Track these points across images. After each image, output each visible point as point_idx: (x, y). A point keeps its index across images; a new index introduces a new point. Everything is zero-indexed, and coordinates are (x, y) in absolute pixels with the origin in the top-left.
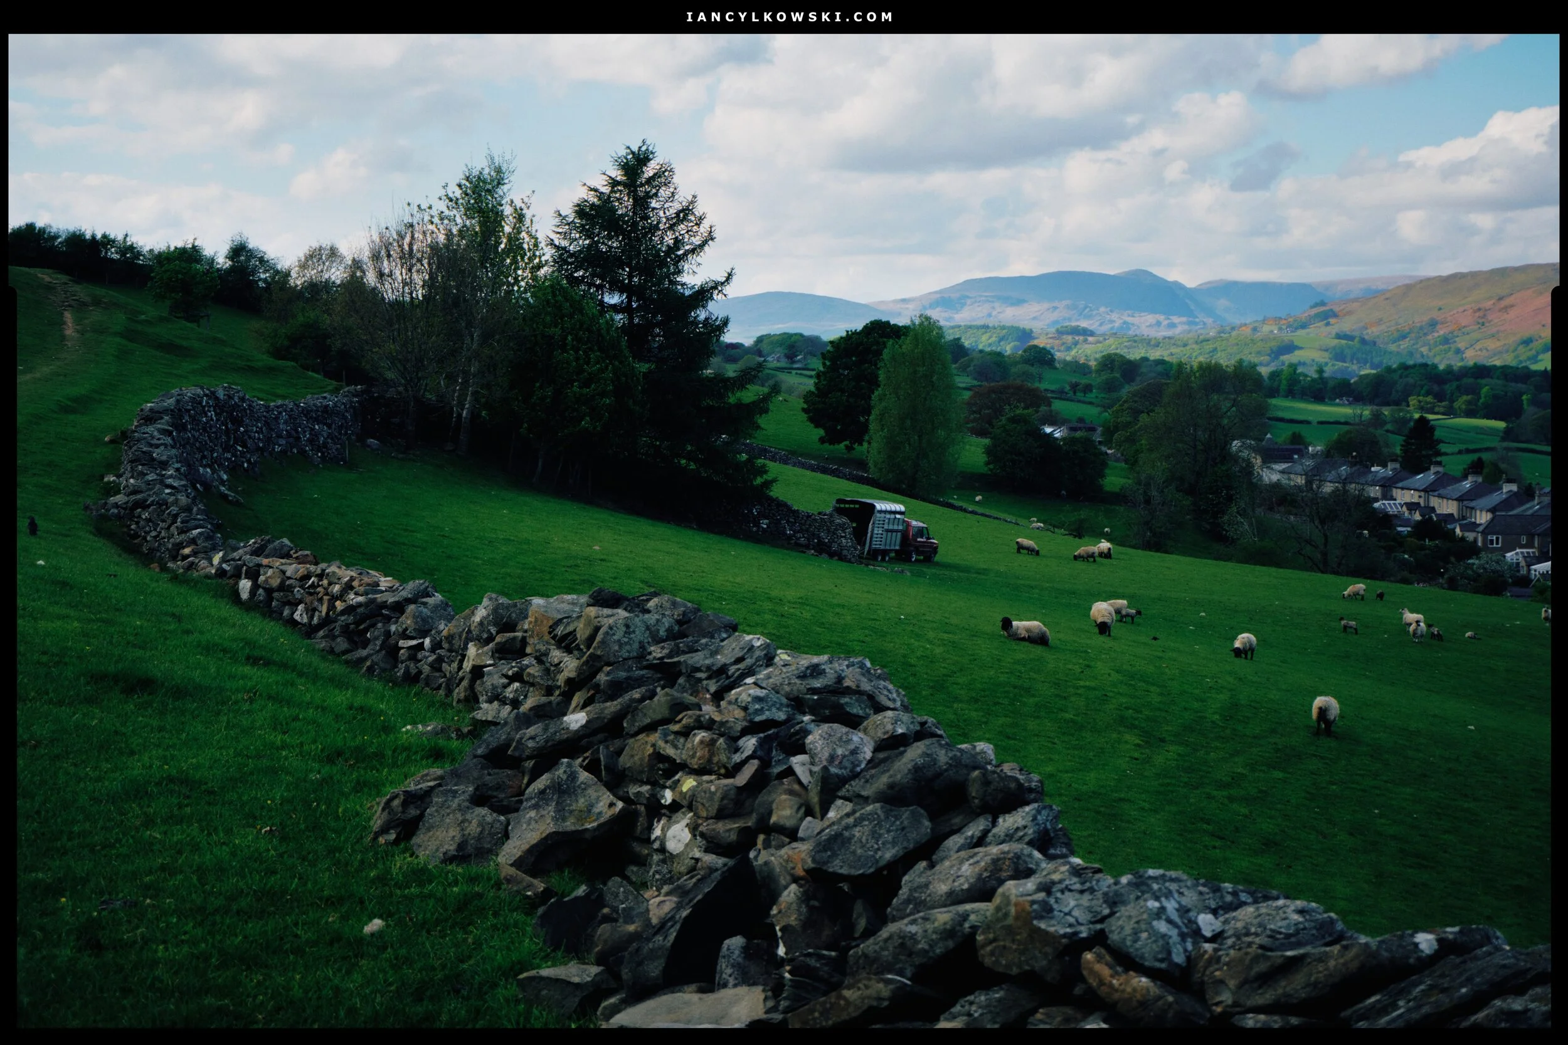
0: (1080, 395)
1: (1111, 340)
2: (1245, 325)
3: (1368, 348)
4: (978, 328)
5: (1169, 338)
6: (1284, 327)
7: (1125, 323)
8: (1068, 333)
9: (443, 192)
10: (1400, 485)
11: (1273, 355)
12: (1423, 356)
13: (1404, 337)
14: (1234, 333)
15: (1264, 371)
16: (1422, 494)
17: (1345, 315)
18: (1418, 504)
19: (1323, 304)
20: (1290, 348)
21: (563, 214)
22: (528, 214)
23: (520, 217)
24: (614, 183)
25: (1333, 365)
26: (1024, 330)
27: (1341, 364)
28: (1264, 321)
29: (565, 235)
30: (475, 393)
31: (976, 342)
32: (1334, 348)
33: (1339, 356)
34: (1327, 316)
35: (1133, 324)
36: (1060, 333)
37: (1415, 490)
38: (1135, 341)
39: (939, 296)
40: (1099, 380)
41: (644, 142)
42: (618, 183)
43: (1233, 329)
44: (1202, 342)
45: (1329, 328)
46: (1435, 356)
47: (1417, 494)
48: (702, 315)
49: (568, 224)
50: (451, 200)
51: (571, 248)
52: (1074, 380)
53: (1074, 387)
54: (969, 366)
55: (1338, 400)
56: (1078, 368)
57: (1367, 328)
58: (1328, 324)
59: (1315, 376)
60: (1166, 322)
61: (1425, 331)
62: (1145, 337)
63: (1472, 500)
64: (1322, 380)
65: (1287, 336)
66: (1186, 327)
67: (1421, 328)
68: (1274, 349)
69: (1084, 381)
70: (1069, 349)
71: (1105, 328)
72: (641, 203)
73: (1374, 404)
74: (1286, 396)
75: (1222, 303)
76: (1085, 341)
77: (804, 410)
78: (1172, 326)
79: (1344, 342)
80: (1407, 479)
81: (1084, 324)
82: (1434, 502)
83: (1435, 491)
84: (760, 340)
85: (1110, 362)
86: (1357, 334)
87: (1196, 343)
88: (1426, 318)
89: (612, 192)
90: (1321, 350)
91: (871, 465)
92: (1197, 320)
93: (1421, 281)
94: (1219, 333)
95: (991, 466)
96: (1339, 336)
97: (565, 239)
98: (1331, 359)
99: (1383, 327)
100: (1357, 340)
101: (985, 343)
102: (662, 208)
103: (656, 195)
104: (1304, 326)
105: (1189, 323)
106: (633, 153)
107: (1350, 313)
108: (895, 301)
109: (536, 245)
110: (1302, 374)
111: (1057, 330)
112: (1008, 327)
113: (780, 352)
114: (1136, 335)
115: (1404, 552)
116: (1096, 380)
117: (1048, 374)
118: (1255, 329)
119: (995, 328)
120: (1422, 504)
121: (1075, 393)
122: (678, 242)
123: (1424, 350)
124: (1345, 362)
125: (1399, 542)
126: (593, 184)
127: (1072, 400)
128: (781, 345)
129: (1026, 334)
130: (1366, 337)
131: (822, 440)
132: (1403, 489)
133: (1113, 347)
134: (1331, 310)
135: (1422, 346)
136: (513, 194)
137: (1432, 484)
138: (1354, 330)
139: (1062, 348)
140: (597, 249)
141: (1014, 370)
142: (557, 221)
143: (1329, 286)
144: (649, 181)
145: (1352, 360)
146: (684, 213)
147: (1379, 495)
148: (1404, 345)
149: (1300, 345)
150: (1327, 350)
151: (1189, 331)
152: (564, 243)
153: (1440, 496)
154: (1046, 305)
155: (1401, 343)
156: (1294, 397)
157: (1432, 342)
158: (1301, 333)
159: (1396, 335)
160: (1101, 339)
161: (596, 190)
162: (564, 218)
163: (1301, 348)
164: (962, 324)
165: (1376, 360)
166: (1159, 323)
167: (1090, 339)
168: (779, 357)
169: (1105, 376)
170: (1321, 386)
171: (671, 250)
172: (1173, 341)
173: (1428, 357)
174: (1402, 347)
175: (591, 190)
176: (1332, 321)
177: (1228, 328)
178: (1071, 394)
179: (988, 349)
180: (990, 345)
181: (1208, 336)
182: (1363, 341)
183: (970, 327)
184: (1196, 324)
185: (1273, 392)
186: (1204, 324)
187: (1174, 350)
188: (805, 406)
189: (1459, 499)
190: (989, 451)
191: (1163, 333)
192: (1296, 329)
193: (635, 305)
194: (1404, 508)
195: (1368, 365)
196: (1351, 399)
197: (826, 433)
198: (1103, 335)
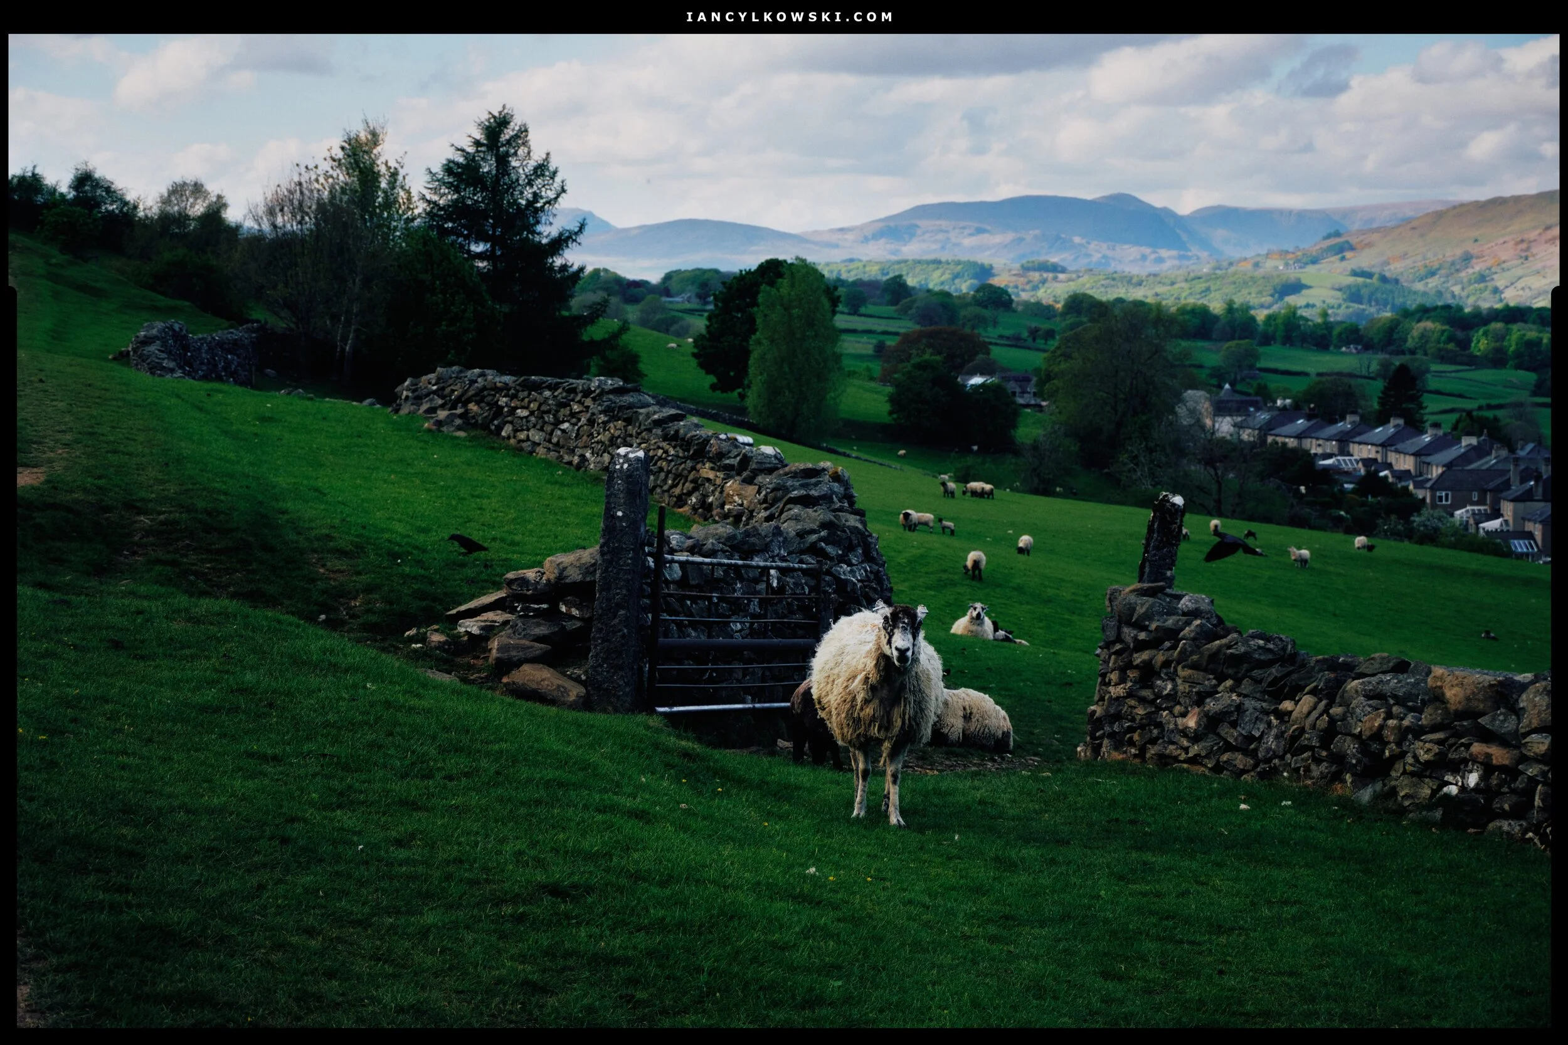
0: (1040, 343)
1: (1085, 279)
2: (1245, 259)
3: (1388, 286)
4: (928, 263)
5: (1155, 275)
6: (1291, 262)
7: (1104, 257)
8: (1034, 269)
9: (328, 155)
10: (1357, 439)
11: (1277, 296)
12: (1454, 296)
13: (1433, 274)
14: (1232, 269)
15: (1261, 315)
16: (1380, 449)
17: (1363, 248)
18: (1375, 460)
19: (1337, 234)
20: (1296, 287)
21: (434, 171)
22: (402, 172)
23: (394, 175)
24: (477, 143)
25: (1347, 307)
26: (982, 267)
27: (1356, 306)
28: (1268, 255)
29: (435, 190)
30: (356, 331)
31: (926, 279)
32: (1349, 287)
33: (1354, 295)
34: (1342, 250)
35: (1113, 259)
36: (1026, 269)
37: (1372, 444)
38: (1114, 279)
39: (881, 225)
40: (1063, 325)
41: (504, 107)
42: (482, 145)
43: (1231, 264)
44: (1193, 279)
45: (1344, 264)
46: (1468, 297)
47: (1374, 449)
48: (558, 262)
49: (438, 180)
50: (334, 160)
51: (441, 202)
52: (1034, 325)
53: (1034, 333)
54: (910, 308)
55: (1344, 349)
56: (1041, 310)
57: (1389, 264)
58: (1343, 259)
59: (1319, 320)
60: (1153, 256)
61: (1458, 267)
62: (1126, 274)
63: (1429, 455)
64: (1328, 326)
65: (1293, 274)
66: (1177, 262)
67: (1453, 264)
68: (1279, 288)
69: (1045, 326)
70: (1035, 288)
71: (1082, 263)
72: (503, 161)
73: (1386, 353)
74: (1284, 344)
75: (1219, 235)
76: (1055, 279)
77: (694, 355)
78: (1160, 260)
79: (1360, 280)
80: (1365, 432)
81: (1054, 259)
82: (1392, 457)
83: (1392, 445)
84: (668, 277)
85: (1078, 304)
86: (1376, 270)
87: (1186, 280)
88: (1459, 252)
89: (478, 151)
90: (1334, 289)
91: (751, 409)
92: (1190, 254)
93: (1455, 208)
94: (1215, 269)
95: (895, 416)
96: (1355, 273)
97: (435, 193)
98: (1345, 300)
99: (1408, 262)
100: (1376, 276)
101: (936, 281)
102: (521, 165)
103: (516, 154)
104: (1314, 261)
105: (1181, 257)
106: (494, 117)
107: (1370, 245)
108: (832, 231)
109: (409, 199)
110: (1302, 317)
111: (1022, 266)
112: (964, 263)
113: (691, 291)
114: (1116, 272)
115: (1341, 509)
116: (1058, 324)
117: (1004, 317)
118: (1257, 265)
119: (948, 263)
120: (1380, 460)
121: (1034, 340)
122: (536, 196)
123: (1457, 289)
124: (1361, 303)
125: (1339, 499)
126: (460, 145)
127: (1029, 348)
128: (693, 283)
129: (986, 271)
130: (1388, 274)
131: (713, 387)
132: (1360, 443)
133: (1088, 286)
134: (1347, 242)
135: (1455, 284)
136: (387, 155)
137: (1389, 438)
138: (1373, 266)
139: (1028, 287)
140: (463, 203)
141: (963, 313)
142: (428, 178)
143: (1348, 213)
144: (509, 142)
145: (1370, 302)
146: (541, 170)
147: (1336, 451)
148: (1433, 283)
149: (1309, 284)
150: (1340, 290)
151: (1179, 268)
152: (435, 198)
153: (1397, 451)
154: (1010, 236)
155: (1429, 280)
156: (1292, 345)
157: (1465, 280)
158: (1311, 269)
159: (1423, 272)
160: (1074, 276)
161: (463, 150)
162: (434, 175)
163: (1309, 287)
164: (910, 258)
165: (1399, 301)
166: (1144, 258)
167: (1061, 276)
168: (689, 298)
169: (1071, 319)
170: (1325, 332)
171: (530, 204)
172: (1158, 279)
173: (1461, 298)
174: (1430, 285)
175: (458, 150)
176: (1348, 254)
177: (1225, 264)
178: (1030, 340)
179: (937, 289)
180: (942, 283)
181: (1199, 274)
182: (1384, 279)
183: (919, 262)
184: (1188, 258)
185: (1267, 339)
186: (1198, 258)
187: (1160, 289)
188: (696, 351)
189: (1416, 454)
190: (892, 400)
191: (1150, 268)
192: (1307, 264)
193: (499, 253)
194: (1360, 465)
195: (1389, 307)
196: (1360, 347)
197: (718, 379)
198: (1077, 271)
